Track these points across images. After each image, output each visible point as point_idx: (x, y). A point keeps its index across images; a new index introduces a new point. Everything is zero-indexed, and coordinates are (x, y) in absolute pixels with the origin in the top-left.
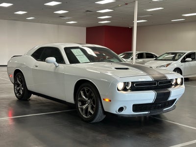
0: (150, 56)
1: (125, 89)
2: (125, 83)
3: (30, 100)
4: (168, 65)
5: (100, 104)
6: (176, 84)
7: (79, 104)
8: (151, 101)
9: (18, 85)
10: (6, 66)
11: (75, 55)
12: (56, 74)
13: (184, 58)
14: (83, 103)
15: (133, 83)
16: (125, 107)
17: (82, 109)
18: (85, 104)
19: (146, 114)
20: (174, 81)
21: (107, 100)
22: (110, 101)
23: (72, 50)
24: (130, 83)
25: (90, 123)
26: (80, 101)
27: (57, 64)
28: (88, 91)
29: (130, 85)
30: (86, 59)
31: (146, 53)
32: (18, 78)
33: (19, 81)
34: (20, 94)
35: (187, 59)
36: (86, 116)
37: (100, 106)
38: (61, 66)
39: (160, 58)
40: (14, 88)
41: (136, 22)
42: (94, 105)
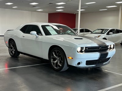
0: (87, 31)
1: (81, 51)
2: (81, 48)
3: (19, 57)
4: (99, 36)
5: (65, 60)
6: (111, 48)
7: (52, 60)
8: (97, 59)
9: (12, 48)
10: (3, 36)
11: (49, 30)
12: (37, 42)
13: (108, 32)
14: (55, 59)
15: (86, 48)
16: (82, 62)
17: (54, 63)
18: (56, 60)
19: (93, 66)
20: (109, 47)
21: (70, 58)
22: (72, 58)
23: (46, 27)
24: (85, 48)
25: (59, 71)
26: (52, 58)
27: (37, 36)
28: (58, 52)
29: (84, 49)
30: (55, 33)
31: (85, 29)
32: (11, 44)
33: (12, 45)
34: (13, 53)
35: (110, 33)
36: (56, 67)
37: (66, 62)
38: (40, 37)
39: (94, 32)
40: (9, 50)
41: (80, 10)
42: (62, 61)
